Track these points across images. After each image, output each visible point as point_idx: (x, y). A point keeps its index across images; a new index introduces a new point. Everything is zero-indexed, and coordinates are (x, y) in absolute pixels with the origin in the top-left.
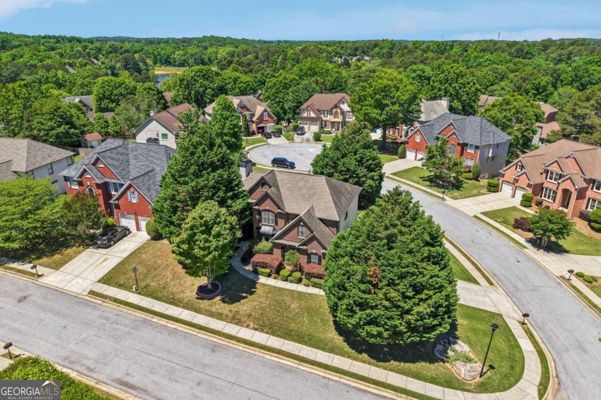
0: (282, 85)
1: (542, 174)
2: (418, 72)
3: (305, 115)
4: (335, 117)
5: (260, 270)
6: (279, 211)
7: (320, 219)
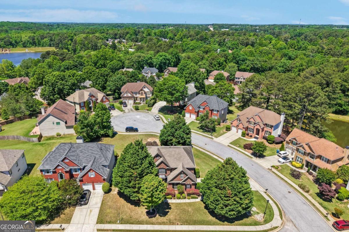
1: (247, 122)
3: (125, 95)
4: (141, 95)
5: (167, 197)
6: (168, 168)
7: (187, 168)
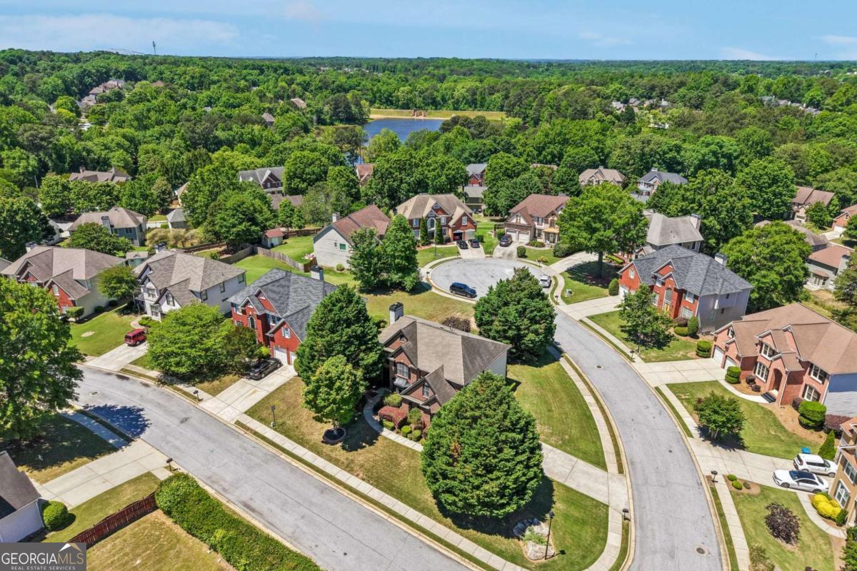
0: (502, 170)
1: (757, 344)
2: (713, 147)
3: (514, 221)
4: (551, 226)
5: (386, 422)
6: (412, 366)
7: (449, 382)
